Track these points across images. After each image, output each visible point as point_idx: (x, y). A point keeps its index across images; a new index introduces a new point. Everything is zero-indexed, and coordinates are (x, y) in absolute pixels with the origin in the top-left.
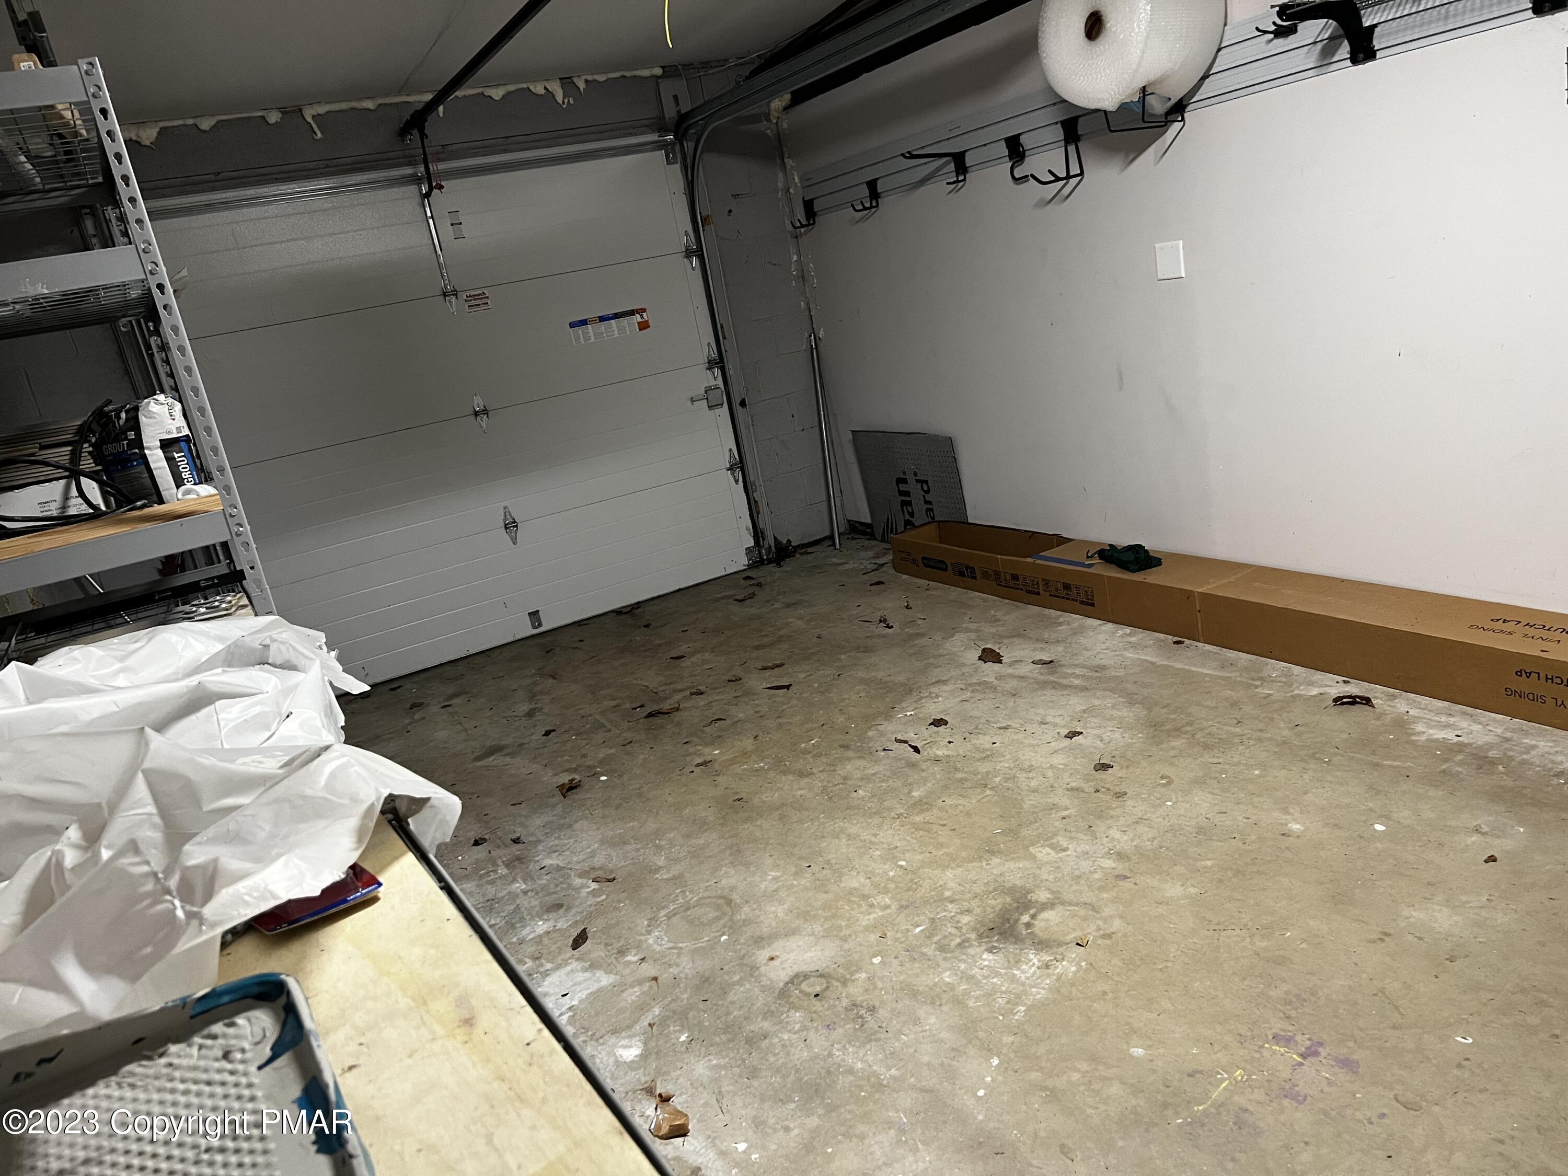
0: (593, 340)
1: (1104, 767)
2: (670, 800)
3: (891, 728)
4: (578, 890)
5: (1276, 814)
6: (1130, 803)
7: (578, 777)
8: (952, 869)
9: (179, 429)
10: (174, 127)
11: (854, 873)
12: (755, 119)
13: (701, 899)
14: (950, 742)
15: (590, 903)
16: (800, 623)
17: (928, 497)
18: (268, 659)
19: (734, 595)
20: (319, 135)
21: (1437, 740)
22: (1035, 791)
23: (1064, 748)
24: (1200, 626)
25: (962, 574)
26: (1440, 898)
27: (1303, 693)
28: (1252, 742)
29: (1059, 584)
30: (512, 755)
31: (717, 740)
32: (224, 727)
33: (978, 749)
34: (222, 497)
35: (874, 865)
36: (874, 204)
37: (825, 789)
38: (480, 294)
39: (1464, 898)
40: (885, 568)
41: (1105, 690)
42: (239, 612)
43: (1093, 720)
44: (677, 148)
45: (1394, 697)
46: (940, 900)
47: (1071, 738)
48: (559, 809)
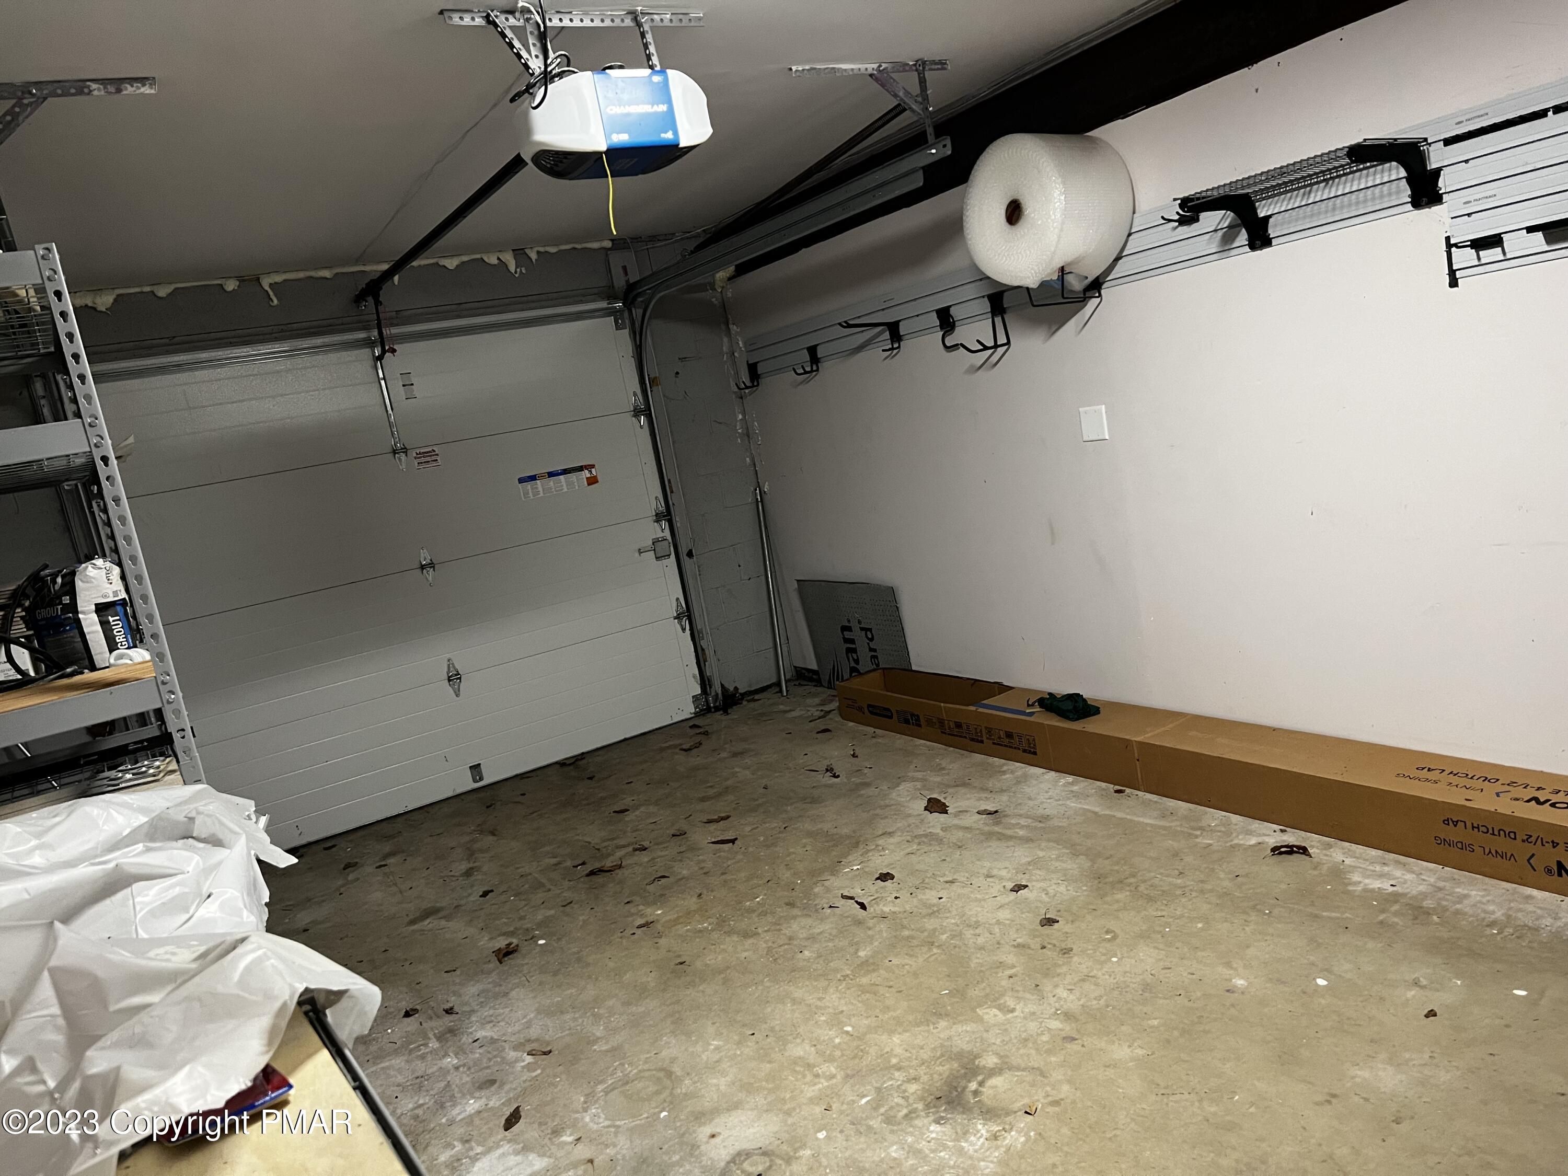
0: (542, 495)
1: (1050, 922)
2: (611, 964)
3: (839, 884)
4: (512, 1064)
5: (1221, 970)
6: (1075, 959)
7: (515, 941)
8: (900, 1034)
9: (115, 593)
10: (131, 294)
11: (798, 1041)
12: (702, 288)
13: (640, 1071)
14: (896, 898)
15: (525, 1078)
16: (747, 772)
17: (872, 645)
18: (192, 831)
19: (681, 745)
20: (276, 302)
21: (1373, 891)
22: (982, 948)
23: (1010, 902)
24: (1139, 774)
25: (907, 722)
26: (1383, 1056)
27: (1242, 842)
28: (1194, 894)
29: (1001, 733)
30: (448, 918)
31: (660, 899)
32: (140, 911)
33: (926, 905)
34: (155, 664)
35: (819, 1031)
36: (815, 368)
37: (769, 949)
38: (430, 452)
39: (1407, 1056)
40: (830, 716)
41: (1049, 840)
42: (167, 778)
43: (1038, 872)
44: (626, 314)
45: (1330, 846)
46: (887, 1068)
47: (1017, 892)
48: (494, 976)
